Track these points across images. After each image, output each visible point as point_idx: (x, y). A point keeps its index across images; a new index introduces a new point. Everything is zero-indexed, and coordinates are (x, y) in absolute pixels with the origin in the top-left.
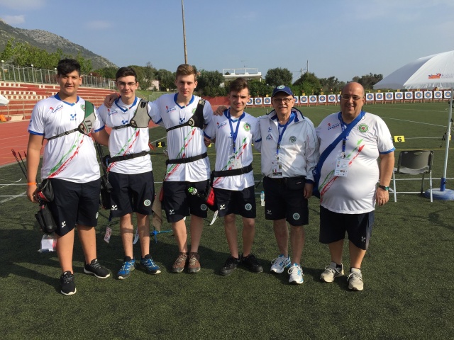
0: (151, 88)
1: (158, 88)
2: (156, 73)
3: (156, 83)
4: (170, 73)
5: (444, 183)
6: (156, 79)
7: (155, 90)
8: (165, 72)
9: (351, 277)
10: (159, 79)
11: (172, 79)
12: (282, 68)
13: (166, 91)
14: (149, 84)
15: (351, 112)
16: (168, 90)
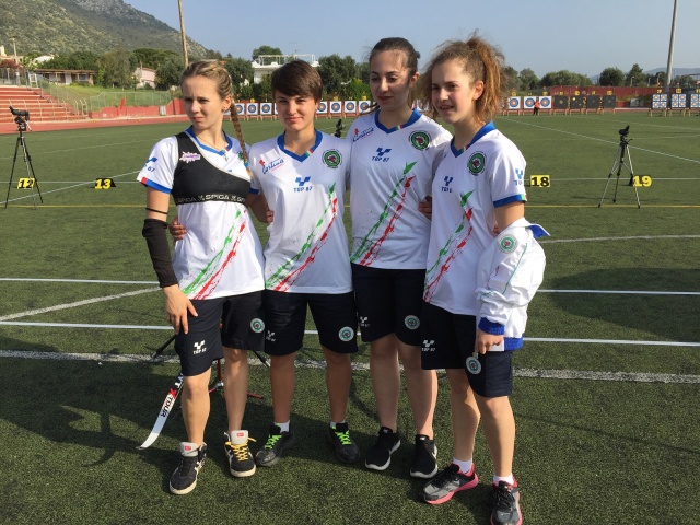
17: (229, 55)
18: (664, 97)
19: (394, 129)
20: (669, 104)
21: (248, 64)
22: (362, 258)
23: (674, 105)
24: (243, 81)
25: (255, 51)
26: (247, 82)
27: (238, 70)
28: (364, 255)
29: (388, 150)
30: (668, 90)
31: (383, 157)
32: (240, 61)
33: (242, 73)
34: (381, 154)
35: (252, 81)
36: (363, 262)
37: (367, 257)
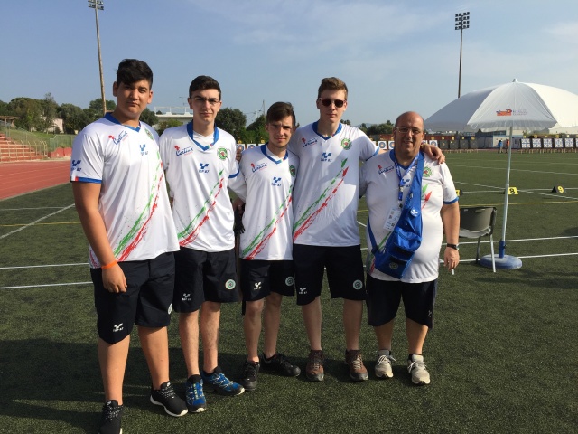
0: (51, 129)
1: (61, 129)
2: (59, 109)
3: (59, 123)
4: (79, 109)
5: (504, 247)
6: (59, 118)
7: (57, 131)
8: (72, 108)
9: (414, 368)
10: (63, 117)
11: (82, 116)
12: (233, 108)
13: (74, 133)
14: (48, 124)
15: (409, 149)
16: (76, 132)
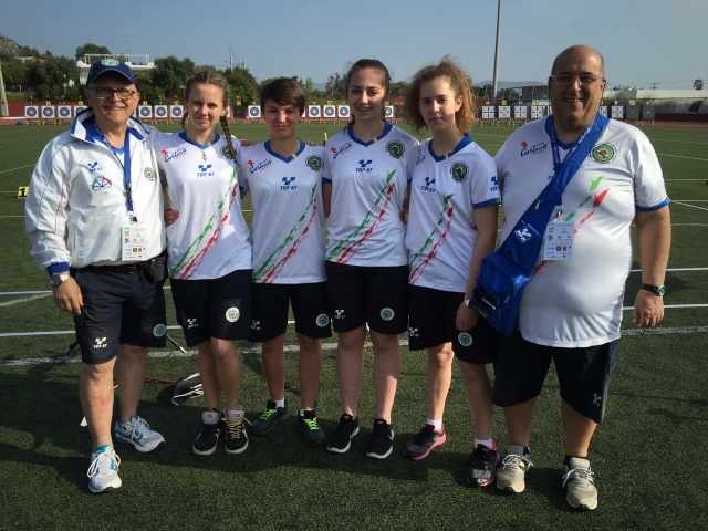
15: (576, 113)
17: (48, 53)
18: (492, 108)
19: (371, 142)
20: (497, 115)
21: (72, 64)
22: (339, 257)
23: (501, 116)
24: (67, 81)
25: (78, 49)
26: (71, 83)
27: (61, 69)
28: (341, 254)
29: (369, 162)
30: (494, 102)
31: (366, 168)
32: (63, 59)
33: (66, 72)
34: (364, 166)
35: (77, 82)
36: (340, 260)
37: (344, 256)
